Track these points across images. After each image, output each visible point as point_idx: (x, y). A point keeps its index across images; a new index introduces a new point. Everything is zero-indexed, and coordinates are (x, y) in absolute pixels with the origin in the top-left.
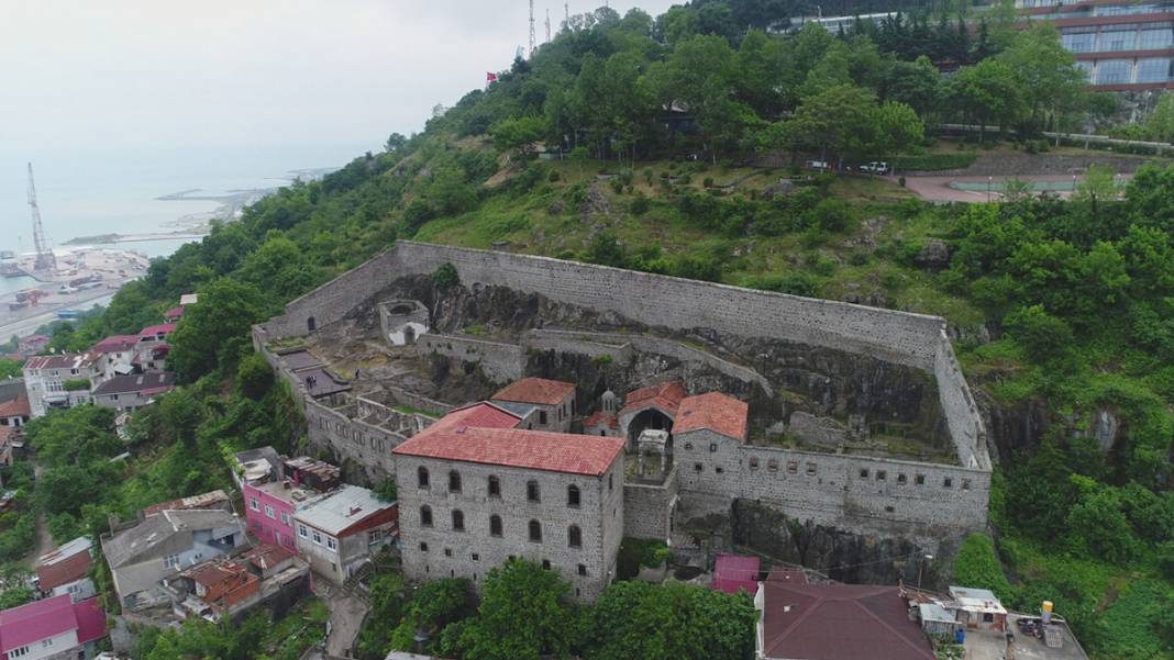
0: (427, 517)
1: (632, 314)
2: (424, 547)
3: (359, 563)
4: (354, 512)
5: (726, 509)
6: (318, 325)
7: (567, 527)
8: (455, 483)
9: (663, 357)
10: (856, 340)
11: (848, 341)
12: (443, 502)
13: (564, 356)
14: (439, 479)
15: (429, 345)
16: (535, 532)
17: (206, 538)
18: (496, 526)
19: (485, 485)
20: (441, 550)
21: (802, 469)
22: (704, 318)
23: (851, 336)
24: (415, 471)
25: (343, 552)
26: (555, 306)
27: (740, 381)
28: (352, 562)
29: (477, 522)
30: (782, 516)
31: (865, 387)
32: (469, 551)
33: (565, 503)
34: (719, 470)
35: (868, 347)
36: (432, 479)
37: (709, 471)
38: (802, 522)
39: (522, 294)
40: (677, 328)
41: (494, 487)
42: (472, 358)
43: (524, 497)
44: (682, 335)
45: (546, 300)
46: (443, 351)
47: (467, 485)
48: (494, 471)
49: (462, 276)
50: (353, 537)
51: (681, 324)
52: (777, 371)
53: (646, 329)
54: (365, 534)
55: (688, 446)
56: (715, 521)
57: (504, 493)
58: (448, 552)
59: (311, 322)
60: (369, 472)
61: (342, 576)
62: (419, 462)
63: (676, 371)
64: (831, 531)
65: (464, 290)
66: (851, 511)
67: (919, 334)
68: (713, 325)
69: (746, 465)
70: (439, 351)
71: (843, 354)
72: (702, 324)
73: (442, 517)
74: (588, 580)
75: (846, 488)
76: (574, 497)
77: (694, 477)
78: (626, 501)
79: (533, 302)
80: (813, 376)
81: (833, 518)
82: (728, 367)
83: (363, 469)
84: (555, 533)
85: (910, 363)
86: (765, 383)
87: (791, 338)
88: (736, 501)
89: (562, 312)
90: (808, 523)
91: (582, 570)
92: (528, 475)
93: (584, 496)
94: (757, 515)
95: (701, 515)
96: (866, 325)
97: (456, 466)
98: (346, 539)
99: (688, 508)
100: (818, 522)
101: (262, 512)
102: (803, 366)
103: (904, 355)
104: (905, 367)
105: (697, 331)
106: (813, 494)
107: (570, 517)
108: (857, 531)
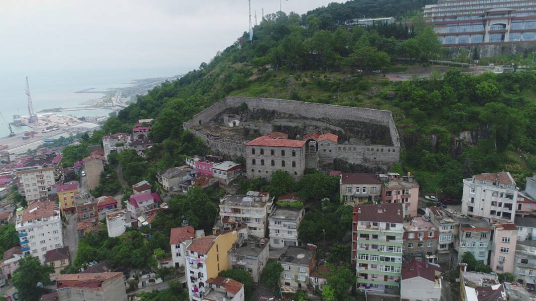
0: (254, 162)
1: (304, 114)
2: (253, 170)
3: (232, 179)
4: (230, 166)
5: (332, 162)
6: (202, 123)
7: (292, 162)
8: (262, 152)
9: (314, 126)
10: (368, 119)
11: (366, 119)
12: (259, 158)
13: (284, 126)
14: (258, 151)
15: (243, 125)
16: (283, 164)
17: (189, 173)
18: (273, 163)
19: (270, 152)
20: (257, 171)
21: (352, 149)
23: (367, 117)
24: (251, 150)
25: (229, 175)
26: (280, 113)
27: (336, 130)
28: (230, 179)
29: (268, 162)
30: (347, 162)
31: (370, 131)
32: (265, 171)
33: (291, 155)
34: (330, 151)
35: (371, 120)
36: (256, 152)
37: (328, 151)
38: (352, 164)
39: (269, 110)
40: (317, 118)
41: (273, 153)
42: (256, 128)
43: (280, 154)
44: (319, 120)
45: (277, 111)
46: (247, 127)
47: (265, 152)
48: (273, 148)
49: (249, 106)
50: (230, 172)
52: (346, 128)
53: (308, 119)
54: (233, 171)
55: (322, 145)
56: (329, 165)
57: (275, 154)
58: (260, 171)
59: (200, 122)
60: (232, 157)
61: (228, 182)
62: (252, 147)
63: (318, 129)
64: (360, 165)
65: (250, 110)
66: (365, 160)
67: (385, 116)
68: (328, 117)
69: (337, 149)
70: (246, 127)
71: (364, 123)
72: (324, 116)
73: (258, 162)
74: (297, 175)
75: (364, 154)
76: (294, 154)
77: (324, 153)
78: (306, 158)
79: (274, 112)
80: (356, 128)
81: (360, 162)
82: (332, 127)
83: (230, 156)
84: (289, 164)
85: (383, 124)
86: (342, 130)
87: (350, 119)
88: (335, 159)
89: (283, 115)
90: (354, 164)
91: (296, 173)
92: (282, 148)
93: (296, 153)
94: (340, 162)
95: (325, 163)
96: (371, 114)
97: (262, 147)
98: (229, 172)
99: (322, 162)
100: (356, 163)
101: (202, 169)
102: (353, 126)
103: (381, 122)
104: (381, 125)
105: (323, 118)
106: (355, 156)
107: (293, 159)
108: (367, 165)
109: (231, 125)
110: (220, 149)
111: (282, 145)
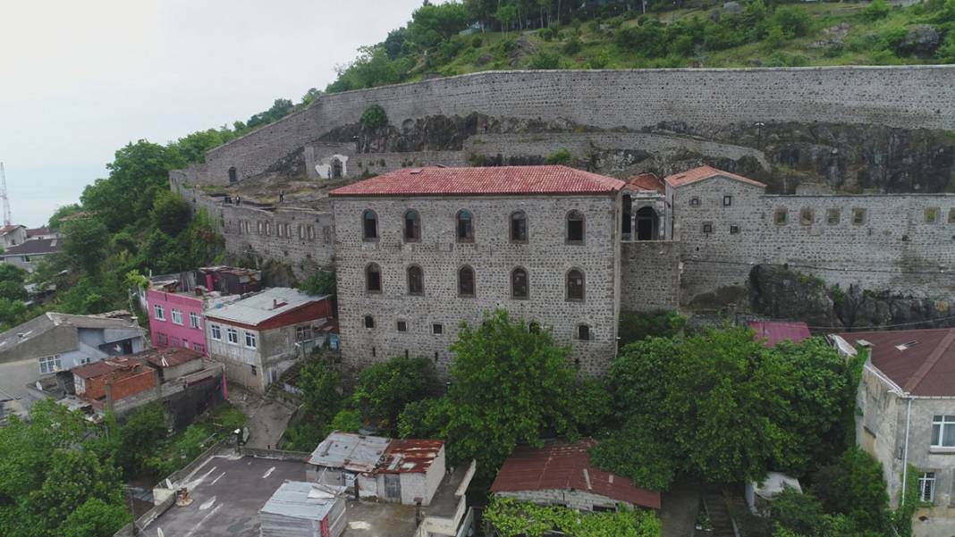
0: (374, 280)
2: (369, 322)
3: (285, 366)
4: (277, 306)
5: (742, 280)
6: (240, 176)
7: (564, 272)
8: (411, 230)
9: (627, 152)
10: (863, 108)
11: (852, 111)
12: (395, 257)
14: (390, 226)
15: (360, 165)
16: (520, 284)
17: (97, 340)
18: (466, 282)
19: (451, 226)
20: (392, 323)
21: (846, 218)
22: (671, 110)
23: (854, 103)
24: (359, 219)
25: (266, 348)
26: (496, 122)
27: (728, 160)
28: (275, 363)
29: (442, 280)
30: (818, 283)
31: (878, 158)
32: (429, 321)
33: (562, 239)
34: (735, 230)
35: (876, 114)
36: (381, 228)
37: (722, 232)
38: (844, 288)
39: (458, 118)
40: (638, 126)
41: (464, 229)
43: (505, 237)
44: (646, 131)
45: (486, 118)
46: (377, 169)
47: (428, 230)
48: (465, 205)
49: (390, 115)
50: (276, 331)
51: (643, 121)
52: (771, 148)
53: (603, 131)
54: (291, 329)
55: (695, 202)
56: (732, 293)
57: (478, 235)
58: (401, 326)
59: (232, 172)
60: (296, 270)
61: (263, 379)
62: (363, 205)
63: (646, 163)
64: (883, 296)
65: (393, 129)
66: (912, 268)
67: (946, 89)
68: (682, 117)
69: (771, 220)
71: (849, 128)
72: (669, 118)
73: (394, 278)
74: (593, 345)
75: (905, 238)
76: (576, 231)
77: (702, 242)
78: (624, 263)
79: (472, 121)
80: (816, 148)
81: (886, 278)
82: (711, 149)
83: (289, 268)
84: (548, 280)
85: (933, 126)
86: (760, 156)
88: (758, 267)
89: (506, 125)
90: (852, 289)
91: (584, 332)
92: (513, 205)
93: (590, 226)
94: (786, 282)
95: (708, 289)
96: (875, 87)
97: (413, 204)
98: (268, 333)
99: (693, 283)
100: (865, 286)
101: (169, 322)
102: (802, 139)
103: (924, 118)
104: (927, 131)
105: (663, 125)
106: (860, 250)
107: (569, 257)
108: (920, 293)
109: (324, 171)
110: (256, 243)
111: (515, 188)
